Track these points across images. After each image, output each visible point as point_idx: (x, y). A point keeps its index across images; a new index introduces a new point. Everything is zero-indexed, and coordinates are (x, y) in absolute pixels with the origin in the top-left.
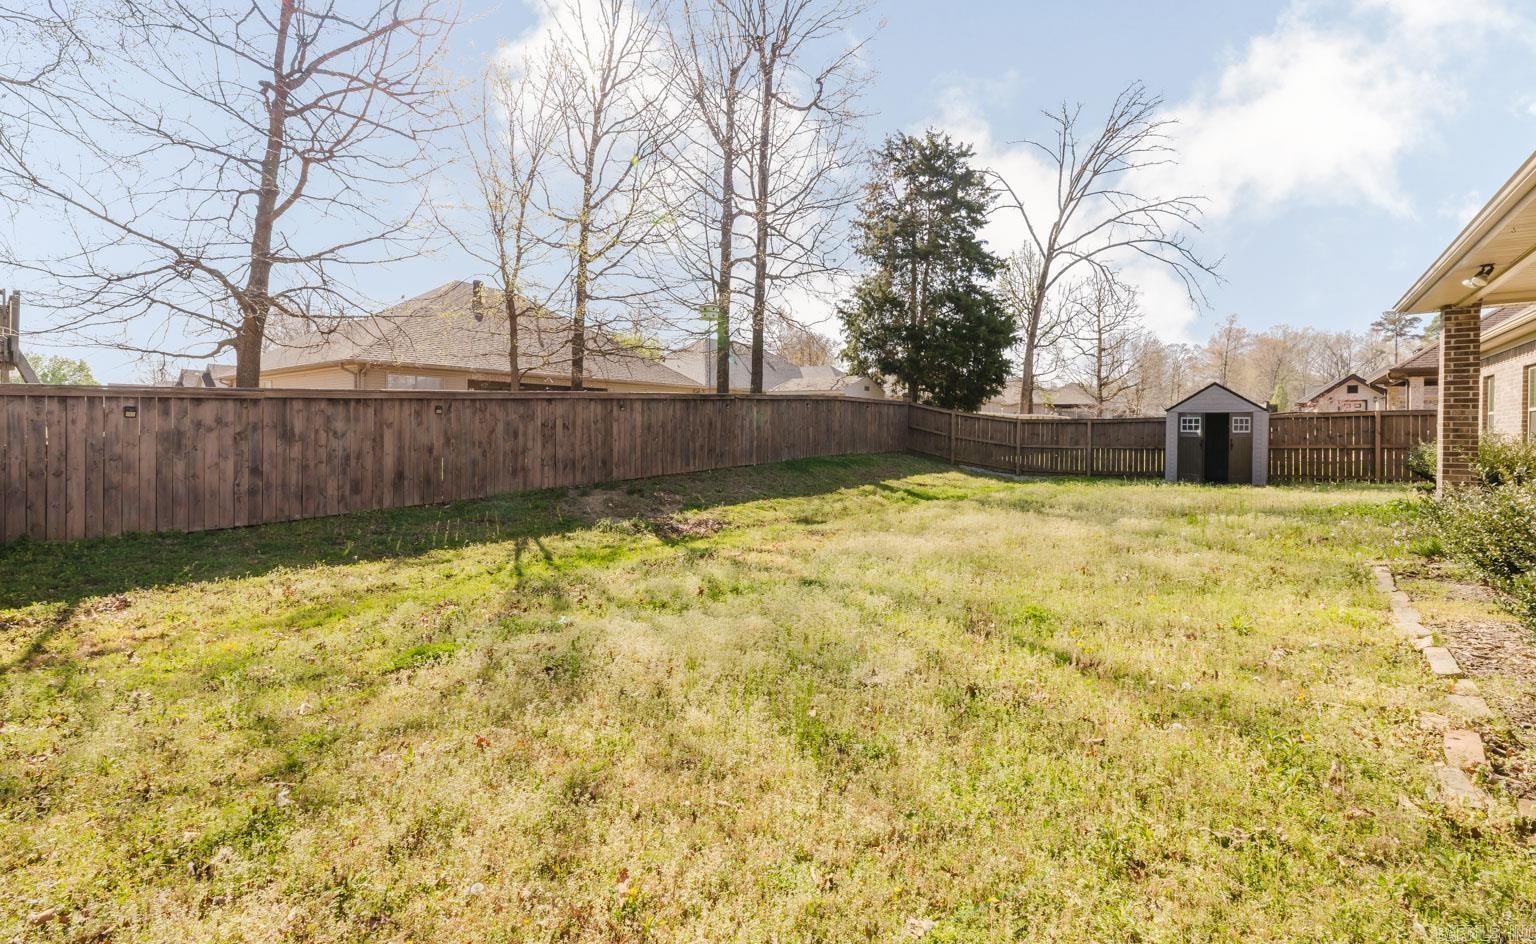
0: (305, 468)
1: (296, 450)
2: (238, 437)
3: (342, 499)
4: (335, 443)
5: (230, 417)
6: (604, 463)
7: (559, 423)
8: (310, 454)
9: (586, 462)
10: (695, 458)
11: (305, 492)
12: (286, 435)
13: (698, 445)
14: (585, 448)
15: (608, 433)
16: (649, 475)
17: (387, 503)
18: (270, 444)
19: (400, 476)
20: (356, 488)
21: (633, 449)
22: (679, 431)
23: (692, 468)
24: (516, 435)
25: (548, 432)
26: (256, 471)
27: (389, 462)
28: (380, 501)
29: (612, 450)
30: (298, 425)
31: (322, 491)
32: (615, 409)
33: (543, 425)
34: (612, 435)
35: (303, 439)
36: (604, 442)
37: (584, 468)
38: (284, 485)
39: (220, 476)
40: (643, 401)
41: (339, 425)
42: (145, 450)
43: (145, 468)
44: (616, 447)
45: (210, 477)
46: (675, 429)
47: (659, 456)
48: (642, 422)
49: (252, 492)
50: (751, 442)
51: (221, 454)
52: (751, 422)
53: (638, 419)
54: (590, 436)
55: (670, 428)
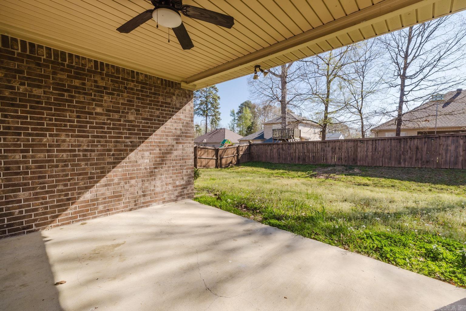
0: (285, 155)
2: (278, 150)
3: (290, 161)
6: (354, 160)
7: (337, 148)
9: (347, 159)
12: (283, 150)
13: (407, 157)
14: (346, 155)
15: (356, 151)
16: (375, 165)
17: (297, 163)
18: (281, 151)
19: (299, 158)
20: (292, 159)
21: (367, 156)
22: (394, 151)
23: (403, 165)
24: (324, 151)
25: (333, 150)
26: (279, 155)
27: (297, 155)
28: (296, 162)
29: (357, 156)
31: (287, 159)
32: (359, 143)
34: (357, 151)
35: (285, 150)
36: (354, 153)
37: (346, 160)
39: (276, 155)
40: (373, 140)
41: (290, 148)
42: (269, 151)
43: (269, 153)
44: (359, 155)
45: (275, 155)
46: (391, 150)
47: (381, 159)
48: (372, 148)
49: (279, 158)
50: (457, 157)
51: (276, 152)
52: (457, 147)
53: (370, 147)
54: (348, 152)
55: (388, 149)
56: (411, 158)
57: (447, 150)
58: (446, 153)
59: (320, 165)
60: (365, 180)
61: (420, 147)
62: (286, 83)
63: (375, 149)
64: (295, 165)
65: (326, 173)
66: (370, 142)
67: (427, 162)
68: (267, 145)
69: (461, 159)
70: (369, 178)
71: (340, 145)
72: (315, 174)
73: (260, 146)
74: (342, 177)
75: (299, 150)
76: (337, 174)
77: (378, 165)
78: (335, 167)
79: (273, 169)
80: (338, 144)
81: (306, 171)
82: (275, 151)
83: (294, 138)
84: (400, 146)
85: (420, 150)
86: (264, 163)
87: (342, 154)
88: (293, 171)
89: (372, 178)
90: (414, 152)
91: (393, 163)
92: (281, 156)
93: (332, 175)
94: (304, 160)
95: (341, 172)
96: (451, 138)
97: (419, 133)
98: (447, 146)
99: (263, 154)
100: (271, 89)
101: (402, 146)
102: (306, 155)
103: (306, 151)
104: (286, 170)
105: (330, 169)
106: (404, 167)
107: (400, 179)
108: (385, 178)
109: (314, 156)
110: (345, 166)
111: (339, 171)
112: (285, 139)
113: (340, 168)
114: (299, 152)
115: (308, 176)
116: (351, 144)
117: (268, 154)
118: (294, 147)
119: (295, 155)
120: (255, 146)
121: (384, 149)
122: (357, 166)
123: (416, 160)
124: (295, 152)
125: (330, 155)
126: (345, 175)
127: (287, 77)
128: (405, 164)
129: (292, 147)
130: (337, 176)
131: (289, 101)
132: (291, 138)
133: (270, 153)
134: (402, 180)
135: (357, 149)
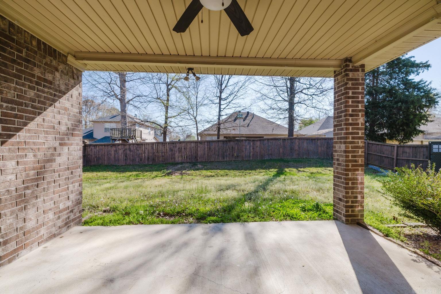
0: (133, 156)
1: (132, 153)
2: (124, 151)
3: (139, 162)
4: (138, 152)
5: (123, 148)
6: (196, 157)
7: (183, 148)
8: (134, 154)
9: (190, 157)
10: (227, 157)
11: (133, 160)
12: (130, 150)
13: (228, 154)
14: (190, 154)
16: (210, 161)
18: (128, 152)
19: (148, 158)
20: (141, 160)
21: (204, 154)
22: (220, 150)
23: (225, 160)
24: (172, 151)
25: (180, 150)
26: (126, 156)
27: (146, 155)
28: (145, 163)
29: (198, 154)
30: (132, 149)
31: (136, 160)
32: (199, 144)
33: (179, 148)
34: (198, 151)
35: (133, 151)
36: (196, 152)
37: (190, 158)
38: (130, 159)
39: (122, 157)
40: (208, 142)
41: (138, 149)
42: (113, 152)
43: (113, 155)
44: (199, 154)
45: (120, 157)
46: (219, 149)
47: (213, 156)
48: (208, 147)
49: (126, 160)
50: (250, 153)
51: (122, 154)
52: (250, 147)
53: (206, 147)
54: (191, 151)
55: (217, 149)
56: (229, 154)
57: (246, 149)
58: (246, 151)
59: (170, 163)
60: (209, 173)
61: (234, 146)
62: (125, 81)
63: (209, 149)
64: (146, 166)
65: (178, 170)
66: (206, 144)
67: (238, 156)
68: (109, 146)
69: (251, 154)
70: (211, 171)
71: (185, 145)
72: (171, 172)
73: (101, 147)
74: (192, 172)
75: (148, 150)
76: (188, 171)
77: (211, 160)
78: (182, 164)
79: (123, 172)
80: (183, 145)
81: (161, 171)
82: (121, 152)
83: (136, 139)
84: (224, 147)
85: (234, 148)
86: (106, 166)
87: (186, 153)
88: (147, 171)
89: (213, 171)
90: (231, 150)
91: (220, 158)
92: (129, 158)
93: (184, 171)
94: (154, 160)
95: (190, 169)
96: (247, 141)
97: (225, 137)
98: (246, 146)
99: (104, 156)
100: (109, 84)
101: (225, 146)
102: (155, 155)
103: (156, 151)
104: (138, 171)
105: (180, 166)
106: (227, 161)
107: (228, 170)
108: (220, 169)
109: (163, 156)
110: (189, 163)
111: (188, 167)
112: (126, 139)
113: (187, 165)
114: (148, 153)
115: (164, 174)
116: (193, 145)
117: (111, 155)
118: (143, 148)
119: (145, 155)
120: (93, 148)
121: (215, 148)
122: (198, 162)
123: (232, 156)
124: (145, 153)
125: (177, 154)
126: (194, 170)
127: (127, 75)
128: (227, 159)
129: (141, 148)
130: (188, 172)
131: (129, 101)
132: (133, 139)
133: (115, 154)
134: (230, 170)
135: (197, 148)
